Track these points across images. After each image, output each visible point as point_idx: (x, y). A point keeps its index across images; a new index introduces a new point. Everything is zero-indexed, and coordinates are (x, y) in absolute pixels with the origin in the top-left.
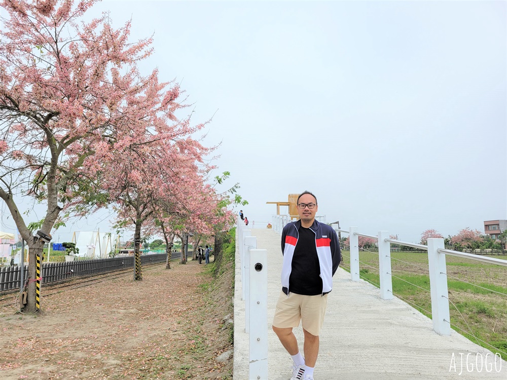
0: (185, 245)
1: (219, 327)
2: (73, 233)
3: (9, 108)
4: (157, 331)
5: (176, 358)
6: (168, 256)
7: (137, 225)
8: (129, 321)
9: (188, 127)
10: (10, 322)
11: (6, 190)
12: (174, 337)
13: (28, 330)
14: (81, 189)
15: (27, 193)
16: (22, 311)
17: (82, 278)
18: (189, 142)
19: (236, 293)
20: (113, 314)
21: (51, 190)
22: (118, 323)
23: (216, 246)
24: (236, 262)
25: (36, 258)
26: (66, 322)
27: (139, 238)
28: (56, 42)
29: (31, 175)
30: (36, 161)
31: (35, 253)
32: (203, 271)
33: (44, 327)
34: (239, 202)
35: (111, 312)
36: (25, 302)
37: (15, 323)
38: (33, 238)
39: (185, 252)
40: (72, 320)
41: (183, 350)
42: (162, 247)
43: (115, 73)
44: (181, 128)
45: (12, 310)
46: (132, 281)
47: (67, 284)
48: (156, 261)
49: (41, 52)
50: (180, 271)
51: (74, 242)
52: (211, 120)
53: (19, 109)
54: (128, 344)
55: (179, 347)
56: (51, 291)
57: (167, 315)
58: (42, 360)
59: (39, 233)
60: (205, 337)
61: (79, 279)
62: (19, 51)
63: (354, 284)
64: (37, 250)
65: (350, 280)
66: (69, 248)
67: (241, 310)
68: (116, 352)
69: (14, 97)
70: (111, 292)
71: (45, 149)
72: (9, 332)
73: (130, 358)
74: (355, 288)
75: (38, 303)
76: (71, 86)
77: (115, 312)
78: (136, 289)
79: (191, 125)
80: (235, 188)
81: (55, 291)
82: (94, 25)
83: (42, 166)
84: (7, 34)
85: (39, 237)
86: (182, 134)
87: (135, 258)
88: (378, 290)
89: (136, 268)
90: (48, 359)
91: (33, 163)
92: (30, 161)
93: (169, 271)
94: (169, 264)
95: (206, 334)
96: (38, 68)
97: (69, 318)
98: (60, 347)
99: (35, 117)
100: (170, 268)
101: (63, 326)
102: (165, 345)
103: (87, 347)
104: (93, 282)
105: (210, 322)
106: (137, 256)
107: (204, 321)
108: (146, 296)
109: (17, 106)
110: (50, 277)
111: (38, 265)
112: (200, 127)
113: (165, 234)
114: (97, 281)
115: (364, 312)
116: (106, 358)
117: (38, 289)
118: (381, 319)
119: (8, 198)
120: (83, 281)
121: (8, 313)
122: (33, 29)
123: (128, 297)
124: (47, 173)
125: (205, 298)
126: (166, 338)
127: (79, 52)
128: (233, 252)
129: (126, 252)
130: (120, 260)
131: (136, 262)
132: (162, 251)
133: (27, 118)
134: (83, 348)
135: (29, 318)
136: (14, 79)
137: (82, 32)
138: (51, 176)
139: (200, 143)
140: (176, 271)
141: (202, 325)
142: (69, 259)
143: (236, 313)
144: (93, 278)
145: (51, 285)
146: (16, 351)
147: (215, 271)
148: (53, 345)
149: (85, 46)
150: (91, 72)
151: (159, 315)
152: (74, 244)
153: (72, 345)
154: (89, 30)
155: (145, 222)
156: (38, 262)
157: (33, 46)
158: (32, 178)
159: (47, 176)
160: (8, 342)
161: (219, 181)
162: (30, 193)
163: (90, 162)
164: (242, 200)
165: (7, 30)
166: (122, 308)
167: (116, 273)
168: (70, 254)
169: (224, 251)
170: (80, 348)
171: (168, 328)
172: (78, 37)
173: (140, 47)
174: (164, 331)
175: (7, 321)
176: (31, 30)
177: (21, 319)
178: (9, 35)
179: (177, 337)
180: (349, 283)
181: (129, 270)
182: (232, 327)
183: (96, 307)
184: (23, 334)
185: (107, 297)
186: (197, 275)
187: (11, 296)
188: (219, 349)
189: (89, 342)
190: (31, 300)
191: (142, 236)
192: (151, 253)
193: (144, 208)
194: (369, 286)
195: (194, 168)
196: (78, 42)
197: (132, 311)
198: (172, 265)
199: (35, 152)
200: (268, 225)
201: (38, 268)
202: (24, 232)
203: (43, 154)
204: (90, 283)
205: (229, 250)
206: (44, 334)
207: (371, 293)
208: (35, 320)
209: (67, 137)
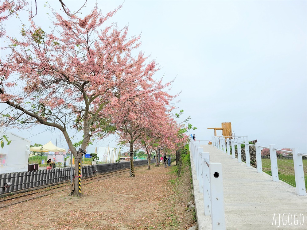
0: (158, 155)
1: (185, 209)
2: (95, 148)
3: (64, 81)
4: (147, 209)
5: (160, 229)
6: (149, 162)
7: (131, 144)
8: (130, 202)
9: (161, 85)
10: (66, 200)
11: (63, 126)
12: (157, 214)
13: (75, 206)
14: (101, 124)
15: (73, 127)
16: (72, 194)
17: (102, 175)
18: (161, 94)
19: (195, 188)
20: (121, 198)
21: (85, 125)
22: (124, 204)
23: (177, 155)
24: (192, 167)
25: (78, 164)
26: (95, 201)
27: (132, 151)
28: (87, 42)
29: (75, 116)
30: (77, 109)
31: (78, 161)
32: (170, 171)
33: (84, 204)
34: (191, 128)
35: (119, 196)
36: (73, 189)
37: (68, 201)
38: (77, 152)
39: (158, 159)
40: (98, 200)
41: (165, 224)
42: (144, 156)
43: (119, 57)
44: (157, 86)
45: (66, 193)
46: (129, 177)
47: (94, 178)
48: (142, 164)
49: (79, 48)
50: (156, 171)
51: (96, 153)
52: (174, 80)
53: (69, 81)
54: (131, 217)
55: (162, 221)
56: (86, 182)
57: (152, 199)
58: (84, 225)
59: (80, 149)
60: (177, 215)
61: (100, 175)
62: (68, 49)
63: (275, 183)
64: (79, 159)
65: (272, 181)
66: (93, 156)
67: (200, 199)
68: (124, 222)
69: (66, 74)
70: (118, 183)
71: (82, 102)
72: (65, 206)
73: (133, 227)
74: (276, 186)
75: (80, 190)
76: (96, 66)
77: (121, 196)
78: (132, 182)
79: (163, 84)
80: (187, 119)
81: (88, 182)
82: (106, 30)
83: (80, 112)
84: (62, 40)
85: (80, 152)
86: (158, 90)
87: (130, 163)
88: (294, 188)
89: (131, 169)
90: (87, 225)
91: (76, 110)
92: (74, 109)
93: (150, 171)
94: (149, 167)
95: (177, 213)
96: (78, 57)
97: (96, 199)
98: (93, 217)
99: (77, 85)
100: (150, 169)
101: (94, 204)
102: (153, 219)
103: (108, 218)
104: (107, 177)
105: (179, 206)
106: (132, 162)
107: (175, 205)
108: (138, 186)
109: (68, 79)
110: (85, 174)
111: (80, 168)
112: (168, 84)
113: (146, 148)
114: (110, 177)
115: (286, 204)
116: (119, 226)
117: (80, 181)
118: (300, 210)
119: (64, 130)
120: (102, 176)
121: (64, 195)
122: (75, 36)
123: (128, 186)
124: (83, 115)
125: (174, 189)
126: (153, 215)
127: (100, 47)
128: (188, 160)
129: (124, 159)
130: (122, 164)
131: (131, 165)
132: (145, 158)
133: (73, 85)
134: (106, 218)
135: (75, 198)
136: (66, 64)
137: (101, 35)
138: (86, 116)
139: (168, 93)
140: (153, 171)
141: (174, 207)
142: (94, 163)
143: (197, 202)
144: (107, 175)
145: (86, 179)
146: (70, 218)
147: (178, 171)
148: (89, 216)
149: (102, 42)
150: (105, 56)
151: (147, 199)
152: (96, 154)
153: (100, 216)
154: (104, 34)
155: (135, 142)
156: (80, 166)
157: (75, 45)
158: (76, 118)
159: (83, 117)
160: (65, 213)
161: (178, 116)
162: (74, 127)
163: (107, 109)
164: (193, 127)
165: (62, 38)
166: (125, 194)
167: (120, 171)
168: (94, 160)
169: (183, 159)
170: (104, 218)
171: (154, 208)
172: (99, 38)
173: (133, 41)
174: (151, 210)
175: (64, 200)
176: (74, 36)
177: (71, 199)
178: (63, 40)
179: (160, 214)
180: (271, 183)
181: (127, 170)
182: (194, 210)
183: (111, 193)
184: (73, 208)
185: (116, 186)
186: (167, 174)
187: (65, 185)
188: (187, 224)
189: (109, 215)
190: (76, 188)
191: (134, 150)
192: (138, 160)
193: (135, 134)
194: (286, 186)
195: (164, 109)
196: (99, 41)
197: (131, 196)
198: (151, 167)
199: (77, 104)
200: (209, 142)
201: (80, 170)
202: (72, 149)
203: (81, 105)
204: (106, 177)
205: (186, 158)
206: (84, 208)
207: (289, 191)
208: (79, 200)
209: (94, 94)
